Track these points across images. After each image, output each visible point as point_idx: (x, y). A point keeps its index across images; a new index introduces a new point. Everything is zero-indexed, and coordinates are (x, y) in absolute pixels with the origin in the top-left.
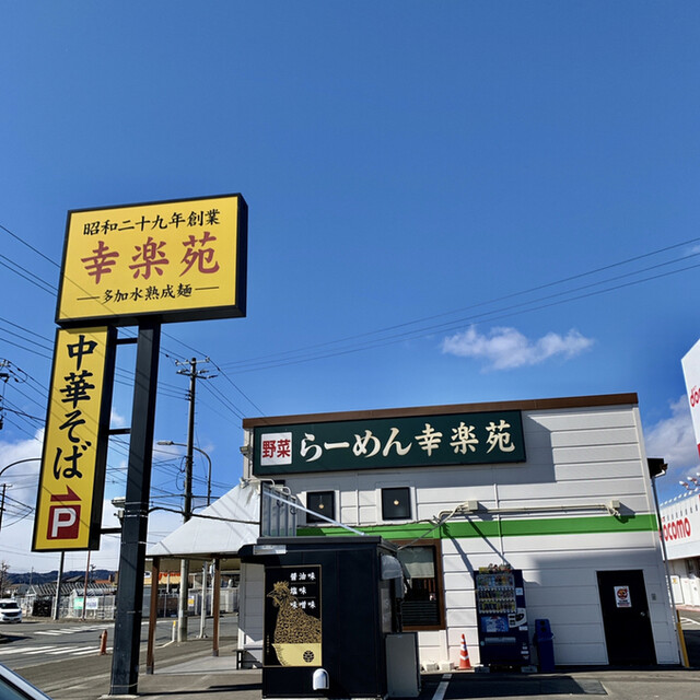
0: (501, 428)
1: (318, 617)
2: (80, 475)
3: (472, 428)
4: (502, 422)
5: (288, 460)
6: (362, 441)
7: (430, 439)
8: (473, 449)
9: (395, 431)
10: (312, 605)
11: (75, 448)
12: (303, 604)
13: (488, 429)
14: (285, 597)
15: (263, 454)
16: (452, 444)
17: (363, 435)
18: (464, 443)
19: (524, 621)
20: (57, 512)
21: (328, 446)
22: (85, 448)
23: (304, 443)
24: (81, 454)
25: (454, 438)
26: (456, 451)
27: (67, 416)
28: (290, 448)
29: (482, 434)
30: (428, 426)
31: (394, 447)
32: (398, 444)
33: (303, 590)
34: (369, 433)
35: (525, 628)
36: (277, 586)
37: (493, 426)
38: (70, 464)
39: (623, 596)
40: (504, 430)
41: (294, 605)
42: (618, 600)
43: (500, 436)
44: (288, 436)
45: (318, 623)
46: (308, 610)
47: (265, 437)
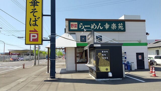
0: (121, 25)
1: (109, 61)
2: (37, 26)
3: (115, 24)
4: (121, 23)
5: (76, 29)
6: (93, 26)
7: (107, 26)
8: (115, 29)
9: (100, 24)
10: (107, 58)
11: (35, 19)
12: (105, 58)
13: (119, 25)
14: (101, 56)
15: (71, 27)
16: (111, 27)
17: (93, 24)
18: (114, 27)
19: (126, 62)
20: (32, 35)
21: (85, 26)
22: (38, 19)
23: (80, 25)
24: (37, 20)
25: (112, 26)
26: (112, 29)
27: (32, 10)
28: (77, 26)
29: (117, 26)
30: (107, 23)
31: (99, 27)
32: (100, 27)
33: (105, 55)
34: (94, 24)
35: (126, 63)
36: (99, 54)
37: (120, 24)
38: (34, 23)
39: (140, 57)
40: (122, 25)
41: (103, 58)
42: (139, 58)
43: (121, 26)
44: (76, 23)
45: (109, 62)
46: (106, 59)
47: (71, 23)
